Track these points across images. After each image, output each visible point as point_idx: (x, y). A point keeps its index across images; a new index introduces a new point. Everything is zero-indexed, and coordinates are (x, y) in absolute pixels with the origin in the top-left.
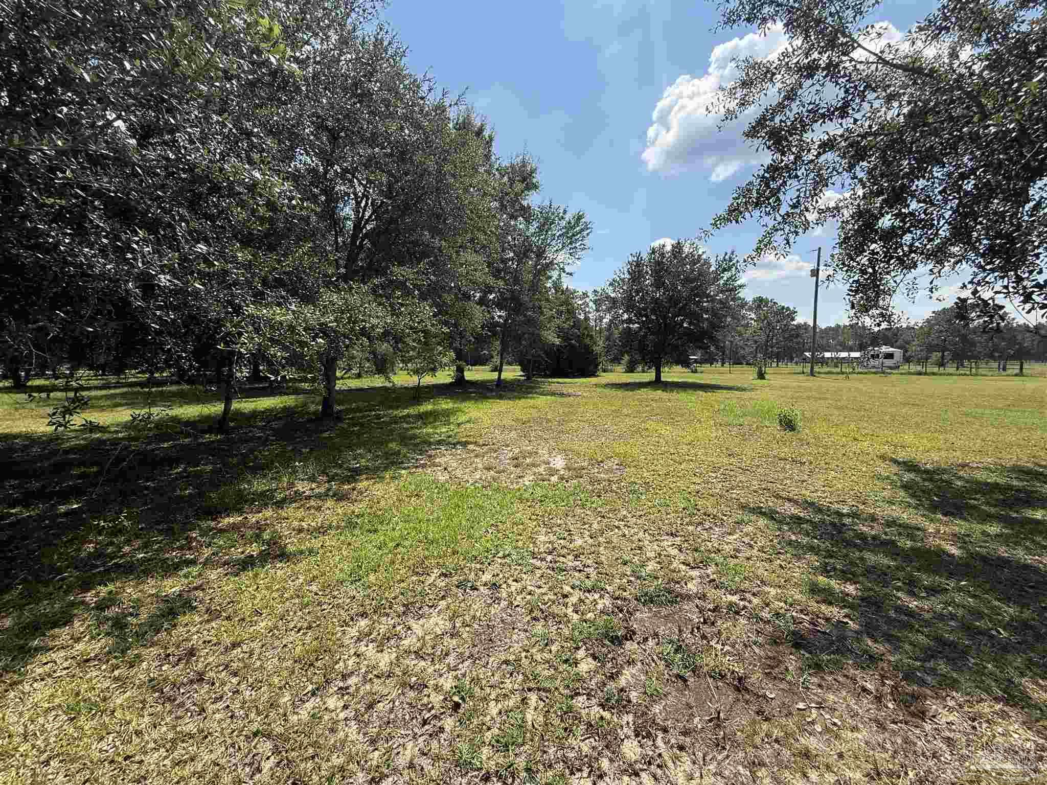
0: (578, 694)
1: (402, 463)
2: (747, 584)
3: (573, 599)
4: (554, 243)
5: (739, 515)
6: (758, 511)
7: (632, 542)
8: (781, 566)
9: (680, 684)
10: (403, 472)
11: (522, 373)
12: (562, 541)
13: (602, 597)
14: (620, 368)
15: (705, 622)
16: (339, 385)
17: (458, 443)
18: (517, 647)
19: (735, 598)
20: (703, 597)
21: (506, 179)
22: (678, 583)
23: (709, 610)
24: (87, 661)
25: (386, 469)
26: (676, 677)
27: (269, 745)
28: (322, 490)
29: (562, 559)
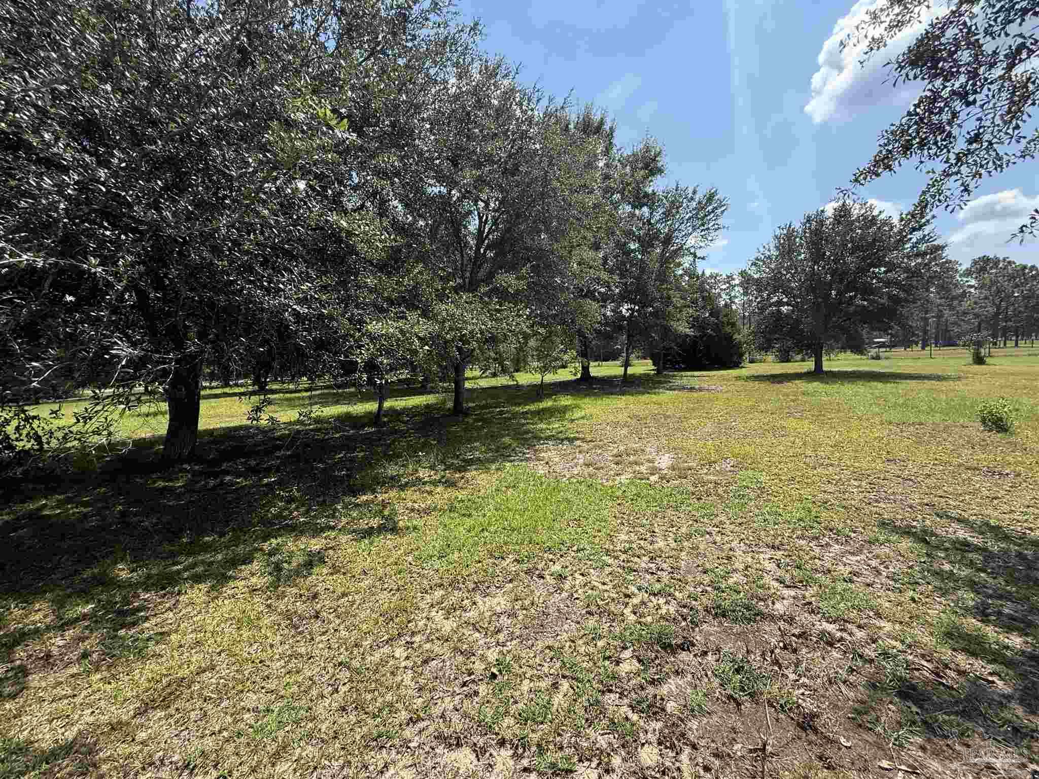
0: (610, 691)
1: (510, 456)
2: (853, 614)
3: (636, 601)
4: (683, 227)
5: (874, 532)
6: (907, 532)
7: (722, 550)
8: (913, 600)
9: (732, 705)
10: (508, 464)
11: (653, 367)
12: (642, 542)
13: (667, 603)
14: (770, 358)
15: (785, 648)
16: (468, 385)
17: (566, 438)
18: (565, 636)
19: (831, 628)
20: (791, 620)
21: (628, 168)
22: (764, 600)
23: (793, 635)
24: (255, 590)
25: (493, 462)
26: (728, 699)
27: (348, 674)
28: (438, 477)
29: (636, 560)
